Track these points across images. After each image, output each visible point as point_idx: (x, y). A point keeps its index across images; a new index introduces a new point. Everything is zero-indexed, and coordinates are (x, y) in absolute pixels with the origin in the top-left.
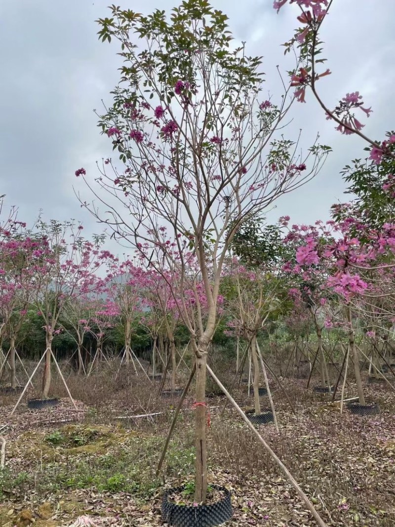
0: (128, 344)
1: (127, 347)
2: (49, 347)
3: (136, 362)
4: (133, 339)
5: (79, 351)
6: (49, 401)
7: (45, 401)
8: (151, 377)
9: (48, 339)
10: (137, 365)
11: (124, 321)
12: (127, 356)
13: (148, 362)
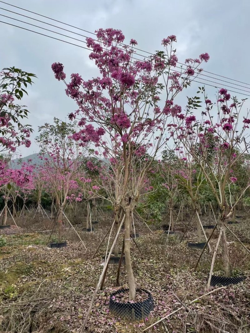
0: (39, 203)
1: (39, 204)
2: (6, 205)
3: (43, 211)
4: (42, 200)
5: (14, 205)
6: (7, 226)
7: (5, 226)
8: (50, 218)
9: (6, 201)
10: (44, 213)
11: (37, 191)
12: (39, 209)
13: (50, 211)
